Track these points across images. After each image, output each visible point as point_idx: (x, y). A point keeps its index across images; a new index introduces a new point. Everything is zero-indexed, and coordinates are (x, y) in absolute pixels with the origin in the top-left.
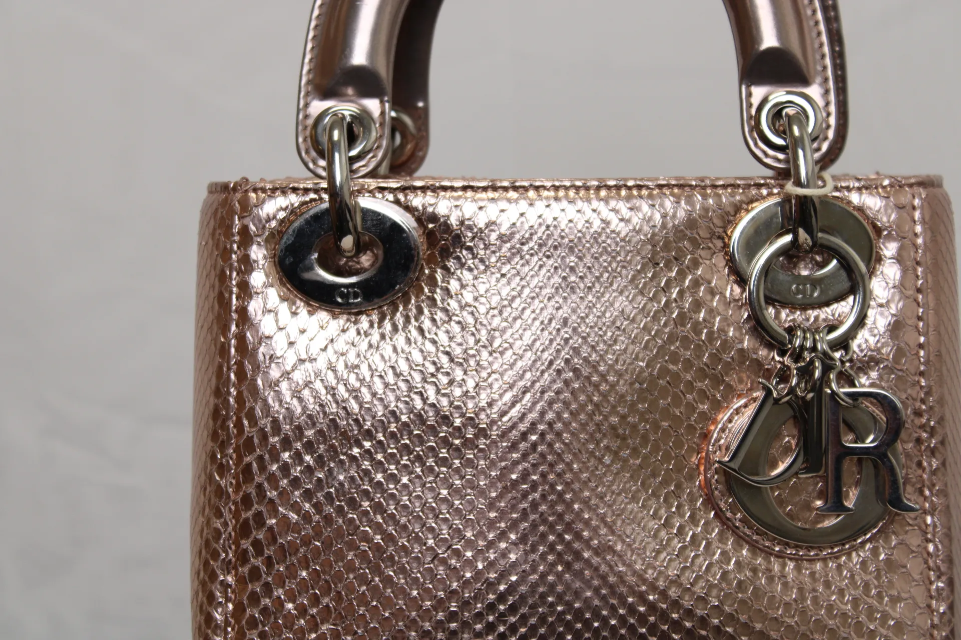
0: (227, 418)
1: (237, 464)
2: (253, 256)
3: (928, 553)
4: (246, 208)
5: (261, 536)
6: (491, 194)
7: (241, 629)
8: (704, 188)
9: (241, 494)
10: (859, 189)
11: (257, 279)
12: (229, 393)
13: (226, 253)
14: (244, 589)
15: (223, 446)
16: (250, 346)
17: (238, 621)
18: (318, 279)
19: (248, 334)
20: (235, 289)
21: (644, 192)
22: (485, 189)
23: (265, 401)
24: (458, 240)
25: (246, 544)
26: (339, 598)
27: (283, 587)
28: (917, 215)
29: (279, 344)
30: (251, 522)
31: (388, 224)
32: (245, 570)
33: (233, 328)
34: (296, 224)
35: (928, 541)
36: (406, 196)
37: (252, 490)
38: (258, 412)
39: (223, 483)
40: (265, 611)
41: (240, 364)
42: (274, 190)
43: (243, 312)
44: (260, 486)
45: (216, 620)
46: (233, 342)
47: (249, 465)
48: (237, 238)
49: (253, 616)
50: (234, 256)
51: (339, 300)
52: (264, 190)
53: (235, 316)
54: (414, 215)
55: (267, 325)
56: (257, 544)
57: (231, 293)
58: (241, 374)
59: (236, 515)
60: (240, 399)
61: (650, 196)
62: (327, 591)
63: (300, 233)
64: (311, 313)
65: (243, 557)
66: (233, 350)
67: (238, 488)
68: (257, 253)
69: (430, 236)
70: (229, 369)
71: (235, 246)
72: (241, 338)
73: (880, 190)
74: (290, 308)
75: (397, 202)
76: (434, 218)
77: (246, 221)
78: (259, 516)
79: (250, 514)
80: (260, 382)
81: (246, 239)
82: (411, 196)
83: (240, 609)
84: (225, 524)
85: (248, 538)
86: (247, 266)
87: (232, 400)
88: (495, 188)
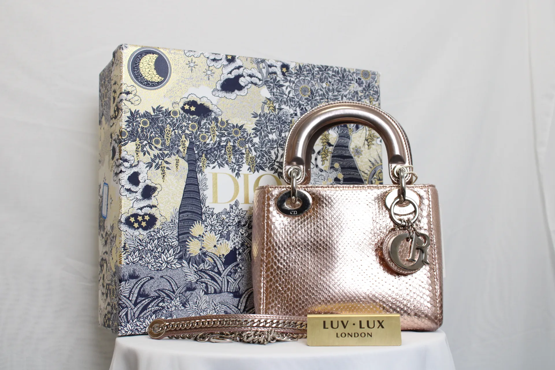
0: (264, 242)
1: (266, 253)
2: (271, 203)
3: (434, 275)
4: (269, 192)
5: (272, 271)
6: (328, 188)
7: (267, 294)
8: (378, 187)
9: (267, 261)
10: (415, 187)
11: (271, 209)
12: (264, 236)
13: (264, 203)
14: (268, 284)
15: (263, 249)
16: (270, 225)
17: (267, 292)
18: (285, 208)
19: (270, 222)
20: (266, 211)
21: (364, 188)
22: (326, 187)
23: (273, 238)
24: (320, 199)
25: (269, 273)
26: (292, 285)
27: (278, 283)
28: (430, 193)
29: (277, 224)
30: (270, 267)
31: (303, 195)
32: (268, 279)
33: (266, 221)
34: (281, 196)
35: (434, 272)
36: (307, 189)
37: (270, 259)
38: (272, 241)
39: (263, 258)
40: (273, 289)
41: (267, 229)
42: (275, 187)
43: (268, 217)
44: (272, 259)
45: (261, 292)
46: (265, 224)
47: (270, 253)
48: (266, 199)
49: (270, 291)
50: (266, 203)
51: (291, 213)
52: (273, 188)
53: (266, 218)
54: (309, 193)
55: (274, 220)
56: (272, 273)
57: (265, 212)
58: (267, 232)
59: (266, 266)
60: (267, 238)
61: (365, 189)
62: (289, 283)
63: (282, 197)
64: (284, 217)
65: (268, 276)
66: (265, 226)
67: (267, 259)
68: (272, 203)
69: (313, 199)
70: (264, 230)
71: (266, 201)
72: (267, 223)
73: (421, 188)
74: (279, 215)
75: (305, 190)
76: (314, 194)
77: (269, 195)
78: (272, 265)
79: (270, 265)
80: (272, 233)
81: (269, 199)
82: (309, 189)
83: (267, 288)
84: (263, 268)
85: (269, 271)
86: (269, 205)
87: (265, 238)
88: (328, 187)
